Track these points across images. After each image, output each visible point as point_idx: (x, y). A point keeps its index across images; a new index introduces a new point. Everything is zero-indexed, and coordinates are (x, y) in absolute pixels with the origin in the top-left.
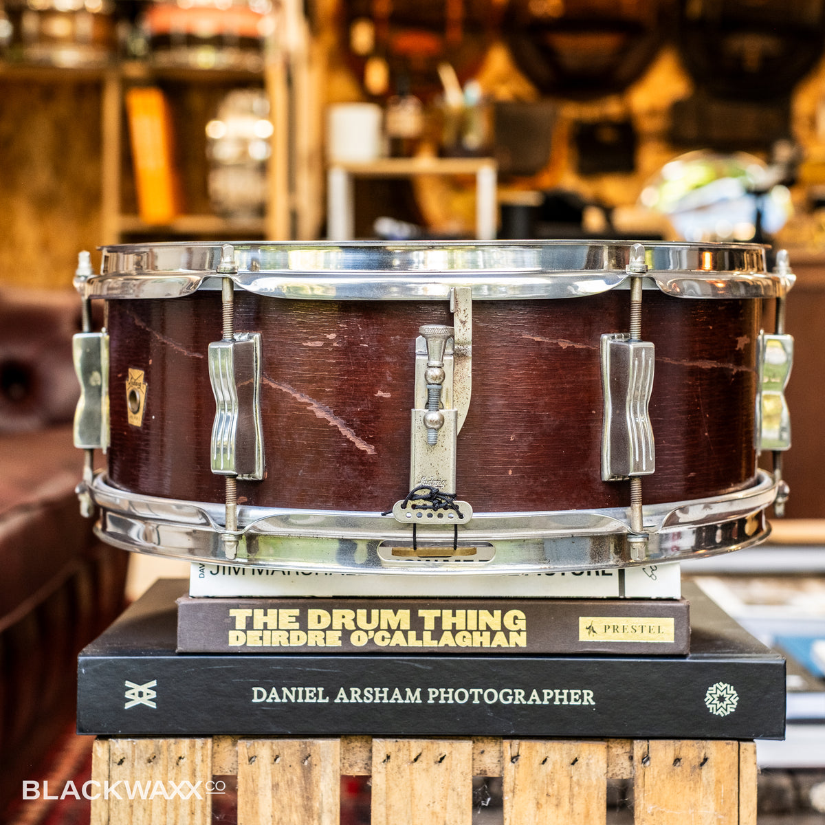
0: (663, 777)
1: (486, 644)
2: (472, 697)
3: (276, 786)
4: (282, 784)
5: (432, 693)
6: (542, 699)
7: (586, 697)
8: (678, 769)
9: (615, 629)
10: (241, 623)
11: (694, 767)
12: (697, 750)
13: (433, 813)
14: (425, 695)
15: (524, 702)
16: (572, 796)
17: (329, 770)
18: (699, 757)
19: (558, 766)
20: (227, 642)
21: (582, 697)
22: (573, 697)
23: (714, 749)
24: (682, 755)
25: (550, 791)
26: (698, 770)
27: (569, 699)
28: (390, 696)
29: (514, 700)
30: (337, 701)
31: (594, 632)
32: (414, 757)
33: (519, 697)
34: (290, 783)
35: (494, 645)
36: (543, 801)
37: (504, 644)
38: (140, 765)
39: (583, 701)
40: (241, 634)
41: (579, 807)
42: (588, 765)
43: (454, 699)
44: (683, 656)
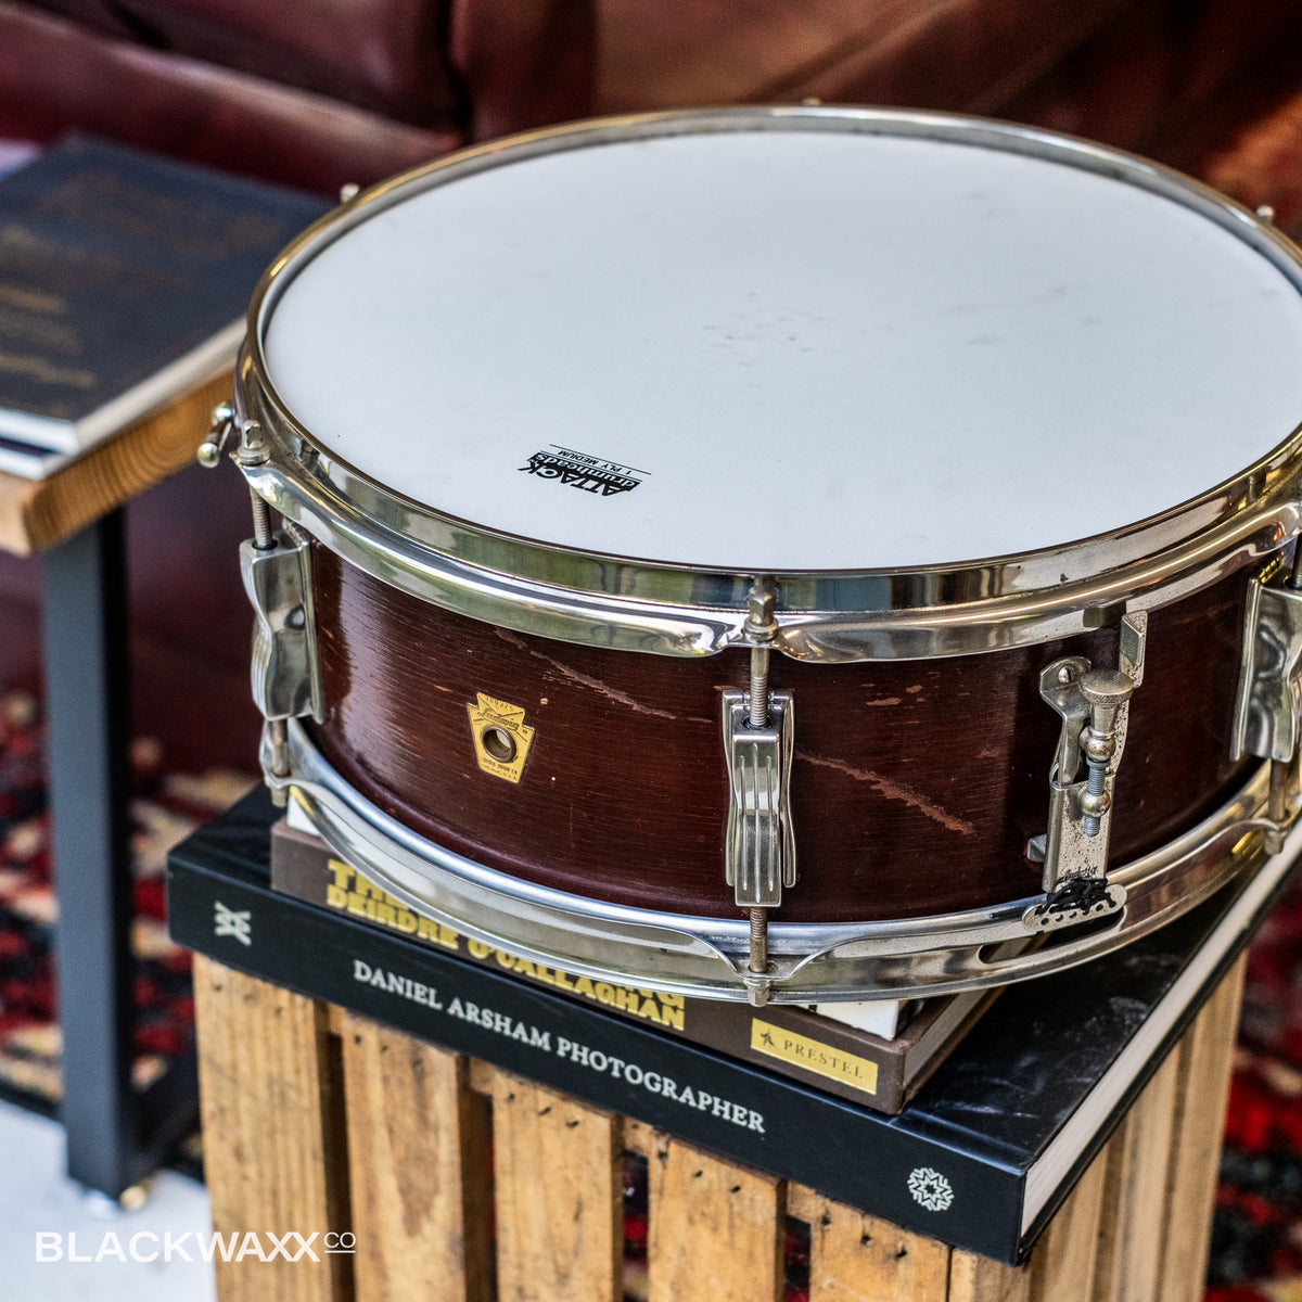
0: (848, 1251)
1: (633, 1010)
2: (610, 1066)
3: (386, 1080)
4: (393, 1081)
5: (564, 1045)
6: (697, 1101)
7: (752, 1120)
8: (868, 1251)
9: (799, 1050)
10: (342, 881)
11: (889, 1256)
12: (893, 1237)
13: (566, 1179)
14: (554, 1044)
15: (675, 1097)
16: (731, 1226)
17: (444, 1085)
18: (896, 1247)
19: (715, 1186)
20: (325, 896)
21: (747, 1118)
22: (736, 1114)
23: (914, 1243)
24: (871, 1235)
25: (706, 1210)
26: (893, 1261)
27: (731, 1114)
28: (513, 1028)
29: (662, 1089)
30: (451, 1011)
31: (771, 1043)
32: (542, 1107)
33: (668, 1088)
34: (401, 1083)
35: (642, 1014)
36: (697, 1217)
37: (656, 1018)
38: (238, 1000)
39: (748, 1123)
40: (343, 894)
41: (741, 1240)
42: (752, 1200)
43: (588, 1060)
44: (885, 1117)
